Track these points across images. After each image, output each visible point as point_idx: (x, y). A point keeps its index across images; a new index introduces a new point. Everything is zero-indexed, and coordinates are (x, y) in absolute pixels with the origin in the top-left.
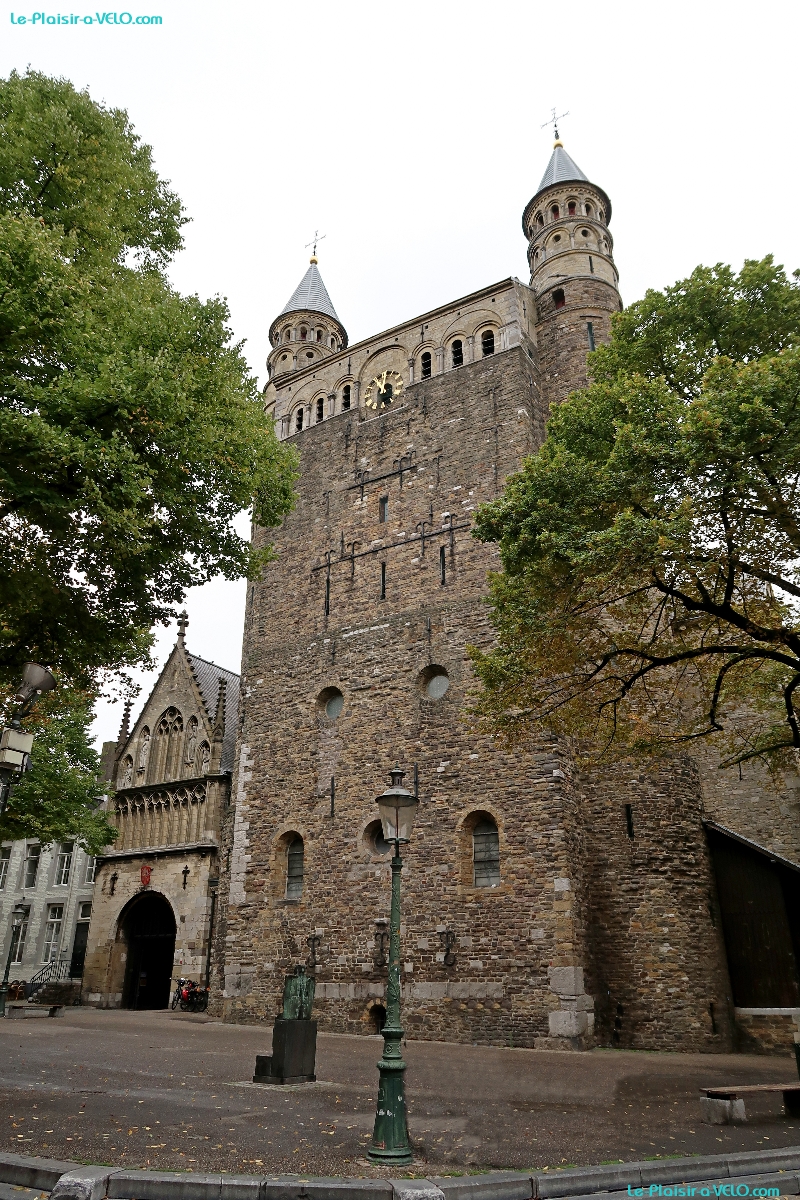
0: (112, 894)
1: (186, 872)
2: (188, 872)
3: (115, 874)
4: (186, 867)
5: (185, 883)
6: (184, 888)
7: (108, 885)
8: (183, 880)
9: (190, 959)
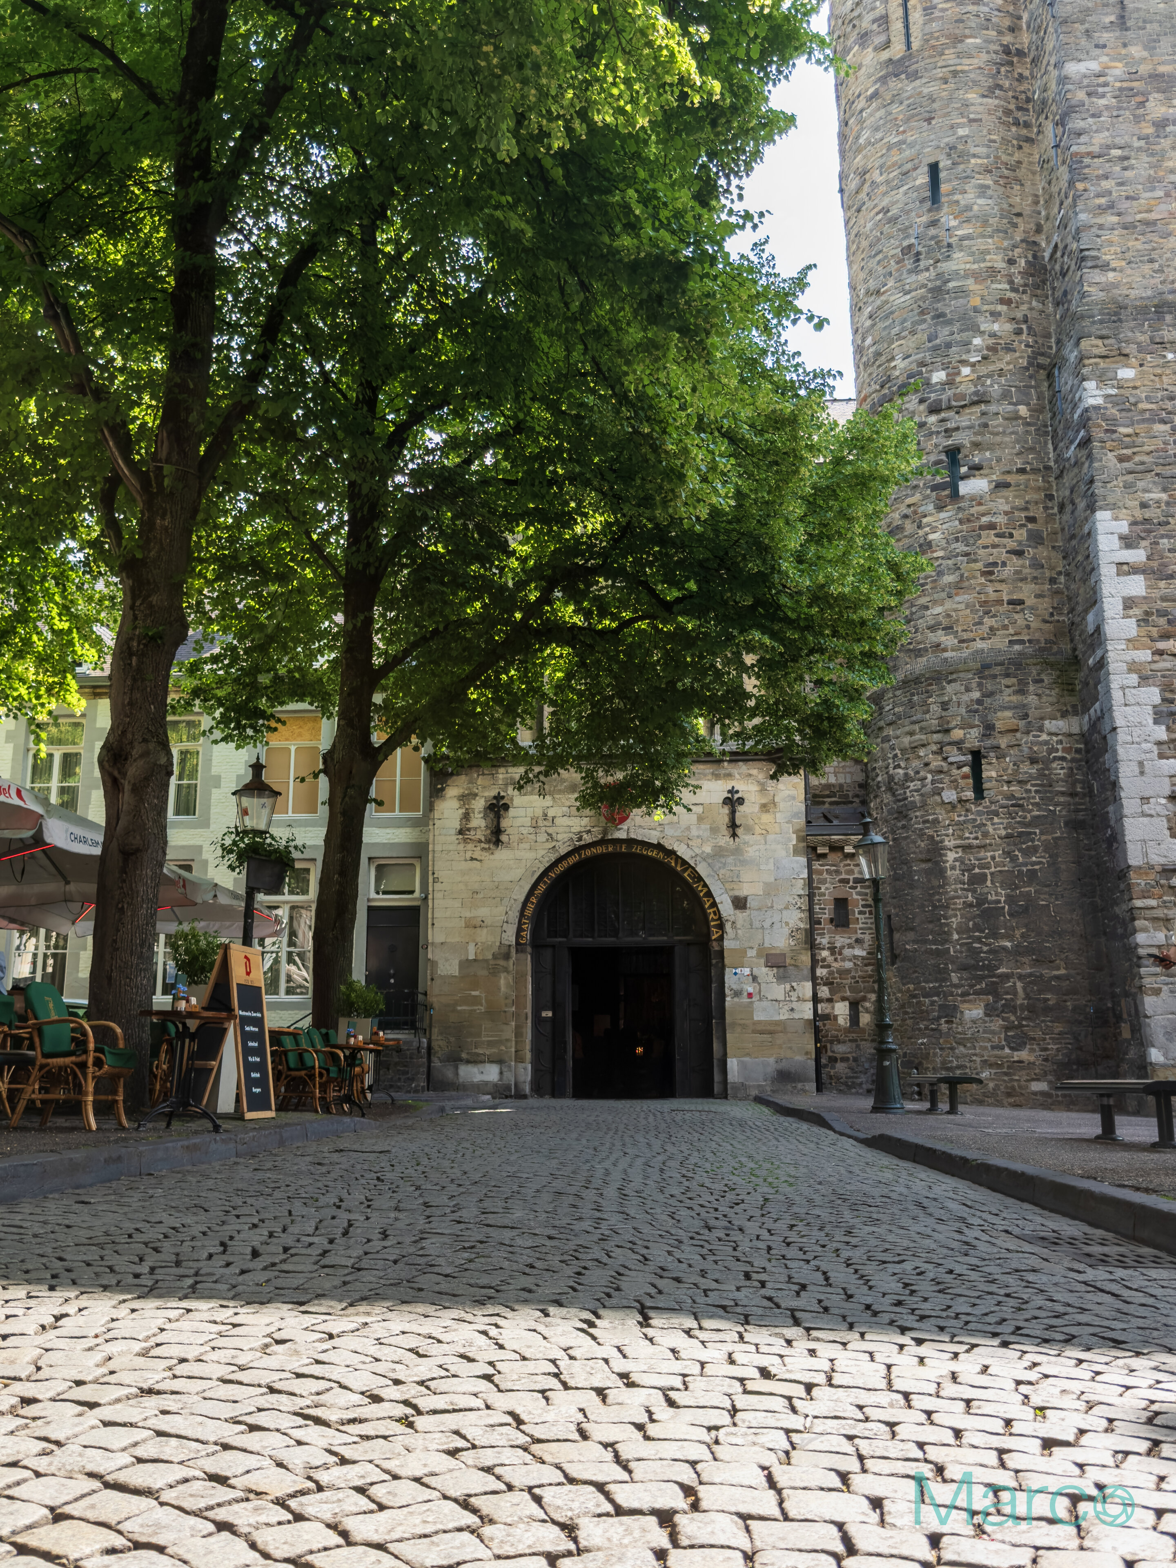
0: (498, 842)
1: (733, 801)
2: (741, 801)
3: (498, 797)
4: (732, 791)
5: (733, 826)
6: (734, 835)
7: (478, 821)
8: (726, 819)
9: (778, 991)
